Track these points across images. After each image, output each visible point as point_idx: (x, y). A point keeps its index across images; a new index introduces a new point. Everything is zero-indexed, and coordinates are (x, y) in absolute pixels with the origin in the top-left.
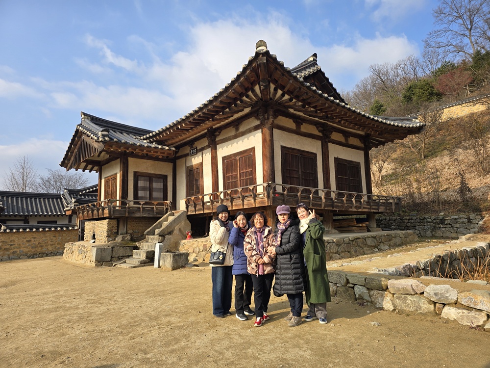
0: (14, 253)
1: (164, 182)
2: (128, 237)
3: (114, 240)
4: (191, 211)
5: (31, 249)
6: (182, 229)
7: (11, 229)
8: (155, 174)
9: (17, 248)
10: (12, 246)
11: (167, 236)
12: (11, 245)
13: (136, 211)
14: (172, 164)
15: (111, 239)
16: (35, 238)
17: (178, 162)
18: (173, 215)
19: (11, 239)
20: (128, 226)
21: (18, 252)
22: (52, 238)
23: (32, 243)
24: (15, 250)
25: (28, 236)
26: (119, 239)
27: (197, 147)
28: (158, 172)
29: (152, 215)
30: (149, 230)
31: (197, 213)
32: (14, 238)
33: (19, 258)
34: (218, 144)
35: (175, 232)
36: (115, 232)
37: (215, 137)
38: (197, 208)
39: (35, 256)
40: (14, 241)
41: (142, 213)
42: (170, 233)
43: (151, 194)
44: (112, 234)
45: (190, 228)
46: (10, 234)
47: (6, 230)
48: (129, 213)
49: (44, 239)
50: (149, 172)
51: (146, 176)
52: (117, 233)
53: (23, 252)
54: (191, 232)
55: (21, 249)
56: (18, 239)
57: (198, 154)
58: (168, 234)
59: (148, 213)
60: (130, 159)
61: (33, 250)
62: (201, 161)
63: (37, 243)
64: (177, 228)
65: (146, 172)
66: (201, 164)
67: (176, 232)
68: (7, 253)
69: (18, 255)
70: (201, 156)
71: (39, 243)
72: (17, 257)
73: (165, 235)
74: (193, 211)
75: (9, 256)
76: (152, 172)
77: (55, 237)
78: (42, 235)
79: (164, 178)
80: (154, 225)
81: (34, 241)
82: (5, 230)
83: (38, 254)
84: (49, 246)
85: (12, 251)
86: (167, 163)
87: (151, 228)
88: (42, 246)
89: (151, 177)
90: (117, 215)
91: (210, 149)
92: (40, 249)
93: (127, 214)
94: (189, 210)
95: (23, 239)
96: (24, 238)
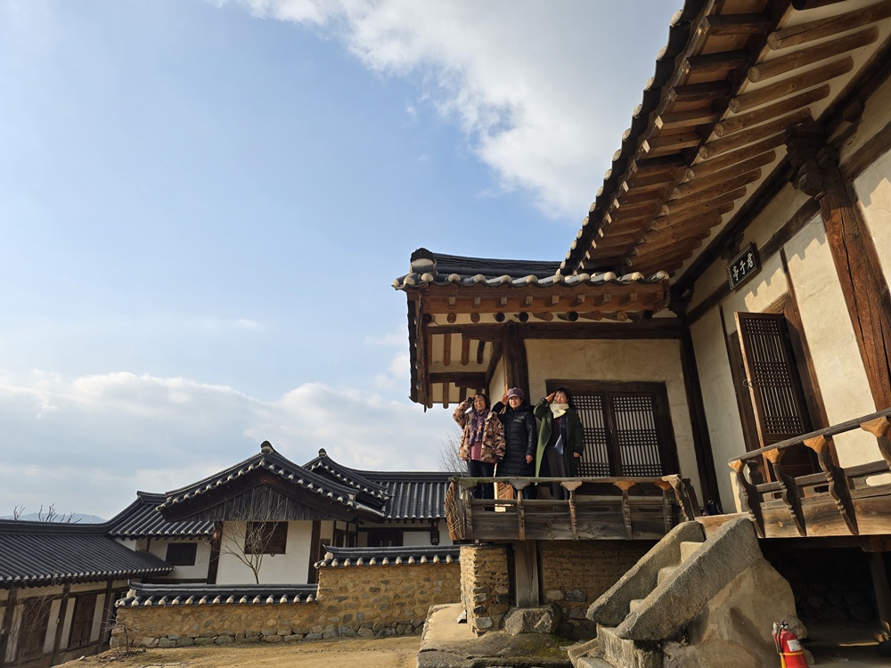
0: (347, 619)
1: (655, 408)
2: (545, 620)
3: (501, 626)
4: (775, 520)
5: (379, 611)
6: (748, 612)
7: (341, 561)
8: (621, 384)
9: (352, 607)
10: (343, 603)
11: (673, 651)
12: (341, 599)
13: (556, 520)
14: (677, 342)
15: (489, 624)
16: (386, 582)
17: (696, 329)
18: (699, 534)
19: (340, 585)
20: (545, 573)
21: (354, 618)
22: (422, 583)
23: (382, 594)
24: (349, 611)
25: (374, 577)
26: (514, 624)
27: (754, 246)
28: (627, 376)
29: (615, 532)
30: (602, 600)
31: (811, 532)
32: (347, 580)
33: (355, 635)
34: (855, 175)
35: (711, 627)
36: (501, 596)
37: (836, 149)
38: (806, 508)
39: (388, 631)
40: (347, 590)
41: (578, 524)
42: (689, 632)
43: (614, 455)
44: (491, 600)
45: (788, 606)
46: (339, 572)
47: (331, 561)
48: (528, 525)
49: (406, 584)
50: (598, 377)
51: (589, 393)
52: (509, 600)
53: (363, 617)
54: (800, 632)
55: (361, 610)
56: (355, 585)
57: (766, 267)
58: (676, 638)
59: (600, 524)
60: (533, 347)
61: (383, 615)
62: (785, 289)
63: (391, 595)
64: (717, 606)
65: (588, 377)
66: (789, 299)
67: (718, 626)
68: (333, 619)
69: (353, 624)
70: (780, 272)
71: (396, 596)
72: (352, 632)
73: (663, 642)
74: (787, 524)
75: (336, 627)
76: (610, 377)
77: (428, 580)
78: (400, 574)
79: (655, 394)
80: (624, 578)
81: (386, 590)
82: (329, 562)
83: (394, 624)
84: (418, 605)
85: (342, 614)
86: (656, 342)
87: (610, 593)
88: (402, 605)
89: (608, 395)
90: (486, 533)
91: (818, 218)
92: (398, 611)
93: (522, 530)
94: (766, 516)
95: (363, 585)
96: (365, 582)
